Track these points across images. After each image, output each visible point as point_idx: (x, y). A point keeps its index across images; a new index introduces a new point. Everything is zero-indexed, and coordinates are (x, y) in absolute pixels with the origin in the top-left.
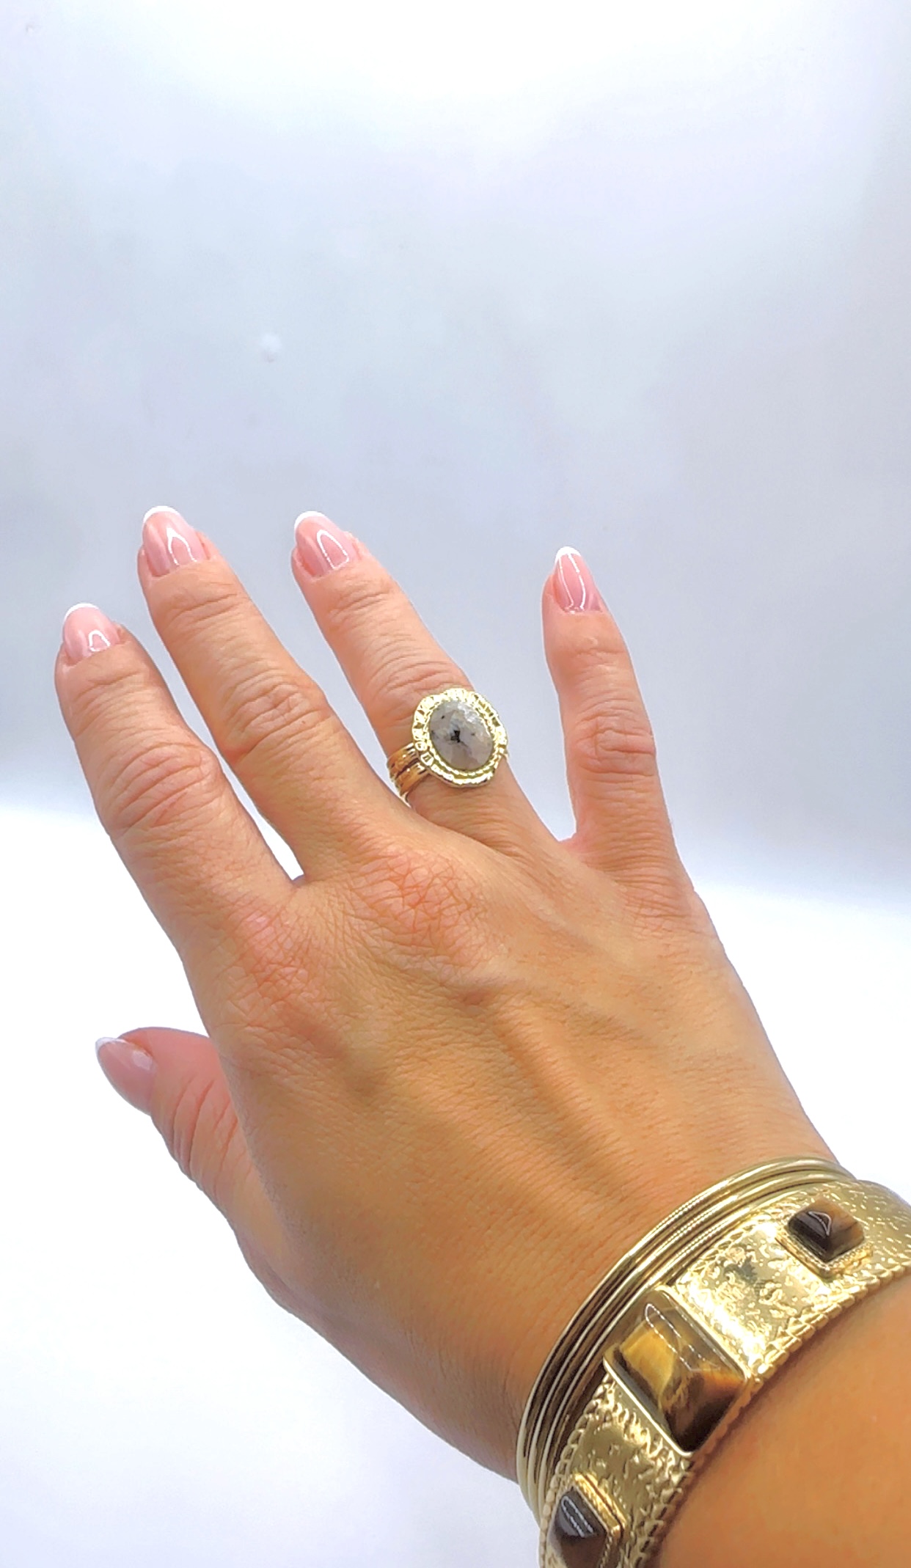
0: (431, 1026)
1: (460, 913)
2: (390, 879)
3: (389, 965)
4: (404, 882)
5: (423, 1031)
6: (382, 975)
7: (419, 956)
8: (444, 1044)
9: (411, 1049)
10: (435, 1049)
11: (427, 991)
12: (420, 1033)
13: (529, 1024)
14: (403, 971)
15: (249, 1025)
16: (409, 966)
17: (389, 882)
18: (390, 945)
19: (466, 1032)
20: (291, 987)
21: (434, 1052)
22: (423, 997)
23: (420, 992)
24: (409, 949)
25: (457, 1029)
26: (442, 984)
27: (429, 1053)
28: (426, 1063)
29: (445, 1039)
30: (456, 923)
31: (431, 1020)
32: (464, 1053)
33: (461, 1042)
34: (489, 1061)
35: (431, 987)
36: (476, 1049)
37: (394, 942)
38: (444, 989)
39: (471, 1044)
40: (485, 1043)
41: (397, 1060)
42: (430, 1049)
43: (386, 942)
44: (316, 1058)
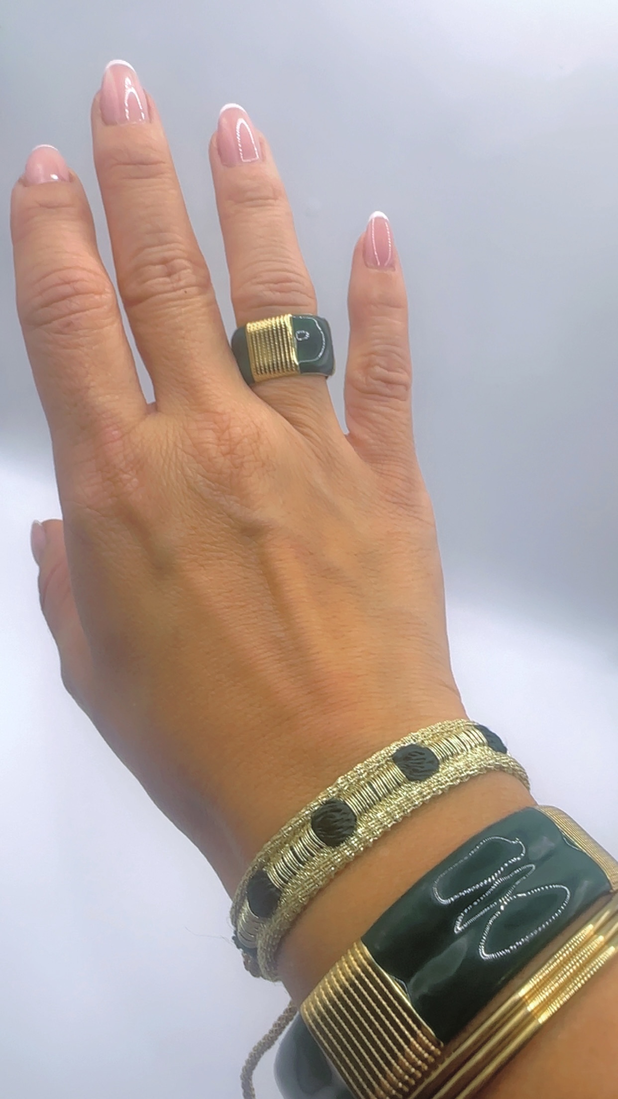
0: (214, 543)
1: (255, 468)
2: (213, 429)
3: (196, 492)
4: (222, 434)
5: (207, 545)
6: (189, 498)
7: (219, 492)
8: (220, 559)
9: (195, 555)
10: (211, 560)
11: (218, 518)
12: (205, 546)
13: (281, 560)
14: (204, 500)
16: (209, 497)
17: (211, 431)
18: (199, 477)
19: (236, 553)
20: (125, 489)
21: (210, 562)
22: (213, 521)
23: (213, 518)
24: (213, 485)
25: (231, 550)
26: (230, 516)
27: (207, 562)
28: (202, 568)
29: (221, 555)
30: (251, 475)
31: (215, 540)
32: (231, 568)
33: (231, 560)
34: (246, 578)
35: (222, 515)
36: (241, 567)
37: (203, 476)
38: (230, 520)
39: (238, 563)
40: (248, 565)
43: (198, 475)
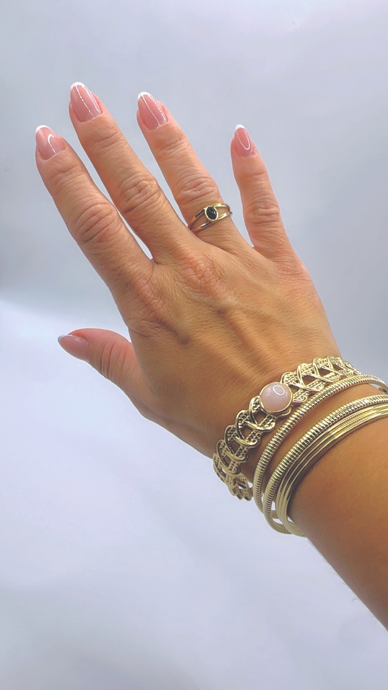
0: (207, 321)
1: (216, 281)
2: (191, 267)
3: (191, 299)
4: (196, 269)
5: (204, 323)
6: (189, 303)
7: (202, 297)
8: (211, 327)
9: (200, 329)
10: (208, 329)
12: (202, 323)
13: (241, 320)
14: (197, 302)
15: (143, 320)
16: (199, 300)
17: (190, 269)
18: (191, 293)
19: (218, 323)
20: (157, 307)
21: (207, 330)
22: (204, 311)
23: (203, 309)
24: (198, 294)
25: (216, 322)
26: (210, 307)
27: (206, 330)
28: (204, 333)
29: (212, 325)
30: (215, 285)
31: (206, 319)
32: (218, 330)
33: (217, 327)
34: (226, 333)
35: (207, 307)
36: (222, 329)
38: (211, 308)
39: (220, 327)
40: (226, 327)
41: (194, 333)
42: (206, 329)
43: (191, 292)
44: (167, 332)
